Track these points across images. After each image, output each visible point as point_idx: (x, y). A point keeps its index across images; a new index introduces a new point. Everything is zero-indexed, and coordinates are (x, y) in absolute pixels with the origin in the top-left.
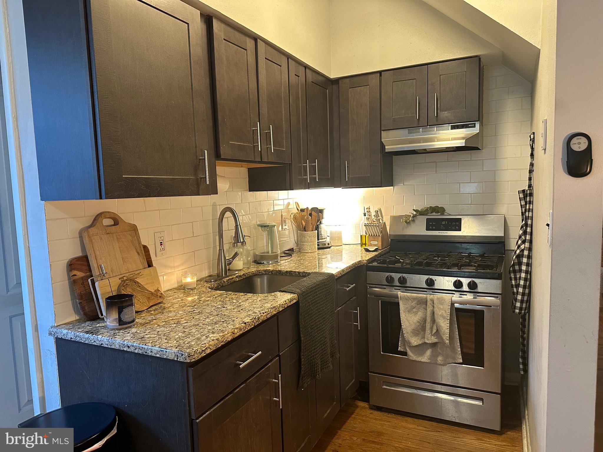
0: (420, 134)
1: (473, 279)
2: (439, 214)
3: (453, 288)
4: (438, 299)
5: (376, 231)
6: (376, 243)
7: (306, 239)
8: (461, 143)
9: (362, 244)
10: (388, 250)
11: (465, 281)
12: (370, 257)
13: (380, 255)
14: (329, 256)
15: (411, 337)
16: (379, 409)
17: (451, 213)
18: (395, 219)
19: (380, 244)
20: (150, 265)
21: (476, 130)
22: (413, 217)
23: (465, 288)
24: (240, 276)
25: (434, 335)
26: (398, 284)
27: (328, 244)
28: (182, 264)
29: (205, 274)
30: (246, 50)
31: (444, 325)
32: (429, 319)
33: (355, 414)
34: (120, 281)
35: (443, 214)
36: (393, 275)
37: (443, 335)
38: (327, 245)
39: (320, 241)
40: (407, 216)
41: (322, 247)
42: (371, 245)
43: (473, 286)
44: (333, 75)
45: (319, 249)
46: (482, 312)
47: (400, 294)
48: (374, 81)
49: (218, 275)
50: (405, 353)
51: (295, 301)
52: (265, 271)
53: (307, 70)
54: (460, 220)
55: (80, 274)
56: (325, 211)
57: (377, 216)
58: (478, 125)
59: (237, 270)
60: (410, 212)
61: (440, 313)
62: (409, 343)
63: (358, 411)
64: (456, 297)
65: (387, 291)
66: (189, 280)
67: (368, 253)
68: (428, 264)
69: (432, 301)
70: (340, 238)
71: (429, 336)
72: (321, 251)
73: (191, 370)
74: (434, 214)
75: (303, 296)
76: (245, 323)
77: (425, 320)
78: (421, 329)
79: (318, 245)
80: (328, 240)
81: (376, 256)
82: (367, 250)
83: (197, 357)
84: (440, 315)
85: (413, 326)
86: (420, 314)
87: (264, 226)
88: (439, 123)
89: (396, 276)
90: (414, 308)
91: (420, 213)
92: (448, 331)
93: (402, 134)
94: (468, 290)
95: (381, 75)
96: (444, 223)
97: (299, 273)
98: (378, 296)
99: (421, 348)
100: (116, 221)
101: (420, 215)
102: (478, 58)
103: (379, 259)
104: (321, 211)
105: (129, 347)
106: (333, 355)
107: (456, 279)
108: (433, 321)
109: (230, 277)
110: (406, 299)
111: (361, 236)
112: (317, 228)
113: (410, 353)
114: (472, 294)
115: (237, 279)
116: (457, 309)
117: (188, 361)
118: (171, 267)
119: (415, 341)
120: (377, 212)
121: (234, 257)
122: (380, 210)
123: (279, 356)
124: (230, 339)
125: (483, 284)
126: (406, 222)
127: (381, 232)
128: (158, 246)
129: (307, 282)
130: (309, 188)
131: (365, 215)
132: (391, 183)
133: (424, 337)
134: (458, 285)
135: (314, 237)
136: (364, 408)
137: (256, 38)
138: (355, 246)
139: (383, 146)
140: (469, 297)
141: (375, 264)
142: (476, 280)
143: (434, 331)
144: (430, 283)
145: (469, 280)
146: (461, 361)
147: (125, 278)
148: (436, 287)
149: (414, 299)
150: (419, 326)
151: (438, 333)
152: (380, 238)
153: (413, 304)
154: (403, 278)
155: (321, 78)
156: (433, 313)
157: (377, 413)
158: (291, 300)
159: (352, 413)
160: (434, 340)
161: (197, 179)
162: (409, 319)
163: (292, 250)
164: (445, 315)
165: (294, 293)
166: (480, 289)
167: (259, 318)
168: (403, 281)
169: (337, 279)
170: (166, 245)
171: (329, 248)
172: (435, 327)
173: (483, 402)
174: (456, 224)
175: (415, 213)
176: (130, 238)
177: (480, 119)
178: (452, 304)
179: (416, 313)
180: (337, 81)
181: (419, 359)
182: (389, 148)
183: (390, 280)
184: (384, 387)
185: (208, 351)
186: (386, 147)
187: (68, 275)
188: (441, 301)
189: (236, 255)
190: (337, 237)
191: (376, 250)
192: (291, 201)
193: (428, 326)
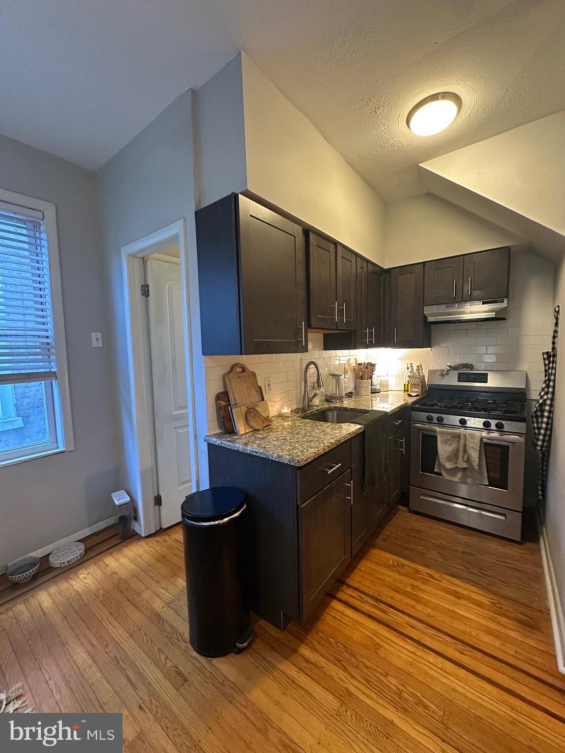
0: (455, 308)
1: (501, 421)
2: (469, 369)
3: (483, 427)
4: (470, 434)
5: (417, 381)
6: (417, 390)
7: (362, 386)
8: (492, 315)
9: (405, 391)
10: (426, 396)
11: (493, 423)
12: (413, 400)
13: (420, 400)
14: (378, 399)
15: (446, 462)
16: (417, 513)
17: (479, 369)
18: (431, 372)
19: (420, 391)
20: (263, 400)
21: (504, 305)
22: (447, 371)
23: (493, 427)
24: (318, 410)
25: (465, 462)
26: (436, 422)
27: (379, 390)
28: (281, 400)
29: (294, 407)
30: (329, 252)
31: (475, 455)
32: (461, 449)
33: (398, 515)
34: (247, 409)
35: (472, 370)
36: (433, 415)
37: (474, 462)
38: (377, 391)
39: (373, 387)
40: (442, 371)
41: (374, 392)
42: (412, 392)
43: (499, 427)
44: (386, 267)
45: (371, 393)
46: (507, 448)
47: (438, 429)
48: (419, 269)
49: (303, 409)
50: (440, 474)
51: (362, 430)
52: (335, 407)
53: (369, 264)
54: (487, 374)
55: (223, 403)
56: (376, 366)
57: (418, 370)
58: (505, 301)
59: (315, 406)
60: (445, 367)
61: (471, 446)
62: (444, 466)
63: (400, 512)
64: (484, 434)
65: (427, 426)
66: (286, 410)
67: (411, 397)
68: (461, 408)
69: (465, 436)
70: (387, 386)
71: (461, 462)
72: (373, 394)
73: (298, 472)
74: (465, 369)
75: (367, 427)
76: (331, 443)
77: (458, 450)
78: (454, 456)
79: (371, 390)
80: (378, 387)
81: (418, 400)
82: (410, 395)
83: (303, 463)
84: (471, 447)
85: (448, 455)
86: (454, 445)
87: (333, 375)
88: (471, 299)
89: (435, 416)
90: (449, 440)
91: (453, 368)
92: (477, 460)
93: (442, 308)
94: (495, 429)
95: (424, 265)
96: (472, 376)
97: (361, 410)
98: (419, 429)
99: (454, 471)
100: (244, 369)
101: (453, 370)
102: (508, 248)
103: (420, 402)
104: (374, 365)
105: (257, 453)
106: (386, 471)
107: (485, 420)
108: (465, 451)
109: (312, 411)
110: (443, 434)
111: (405, 385)
112: (371, 378)
113: (444, 473)
114: (499, 432)
115: (316, 412)
116: (486, 444)
117: (298, 465)
118: (274, 402)
119: (449, 465)
120: (418, 367)
121: (314, 397)
122: (421, 365)
123: (350, 468)
124: (322, 453)
125: (507, 425)
126: (441, 375)
127: (421, 382)
128: (267, 388)
129: (369, 417)
130: (367, 348)
131: (408, 369)
132: (429, 345)
133: (456, 463)
134: (487, 425)
135: (369, 384)
136: (404, 511)
137: (336, 243)
138: (399, 392)
139: (425, 318)
140: (496, 435)
141: (417, 406)
142: (503, 422)
143: (466, 459)
144: (463, 422)
145: (496, 421)
146: (487, 483)
147: (249, 407)
148: (468, 425)
149: (449, 434)
150: (452, 454)
151: (468, 461)
152: (420, 386)
153: (449, 437)
154: (441, 417)
155: (377, 269)
156: (465, 445)
157: (415, 516)
158: (360, 429)
159: (395, 514)
160: (465, 465)
161: (297, 341)
162: (444, 448)
163: (351, 393)
164: (475, 447)
165: (362, 425)
166: (505, 429)
167: (340, 440)
168: (440, 420)
169: (390, 416)
170: (272, 386)
171: (379, 392)
172: (466, 456)
173: (505, 518)
174: (483, 378)
175: (448, 368)
176: (252, 381)
177: (507, 297)
178: (482, 439)
179: (450, 444)
180: (389, 270)
181: (452, 479)
182: (430, 319)
183: (430, 419)
184: (421, 497)
185: (310, 460)
186: (428, 318)
187: (216, 403)
188: (472, 436)
189: (315, 395)
190: (385, 385)
191: (417, 396)
192: (351, 357)
193: (461, 455)
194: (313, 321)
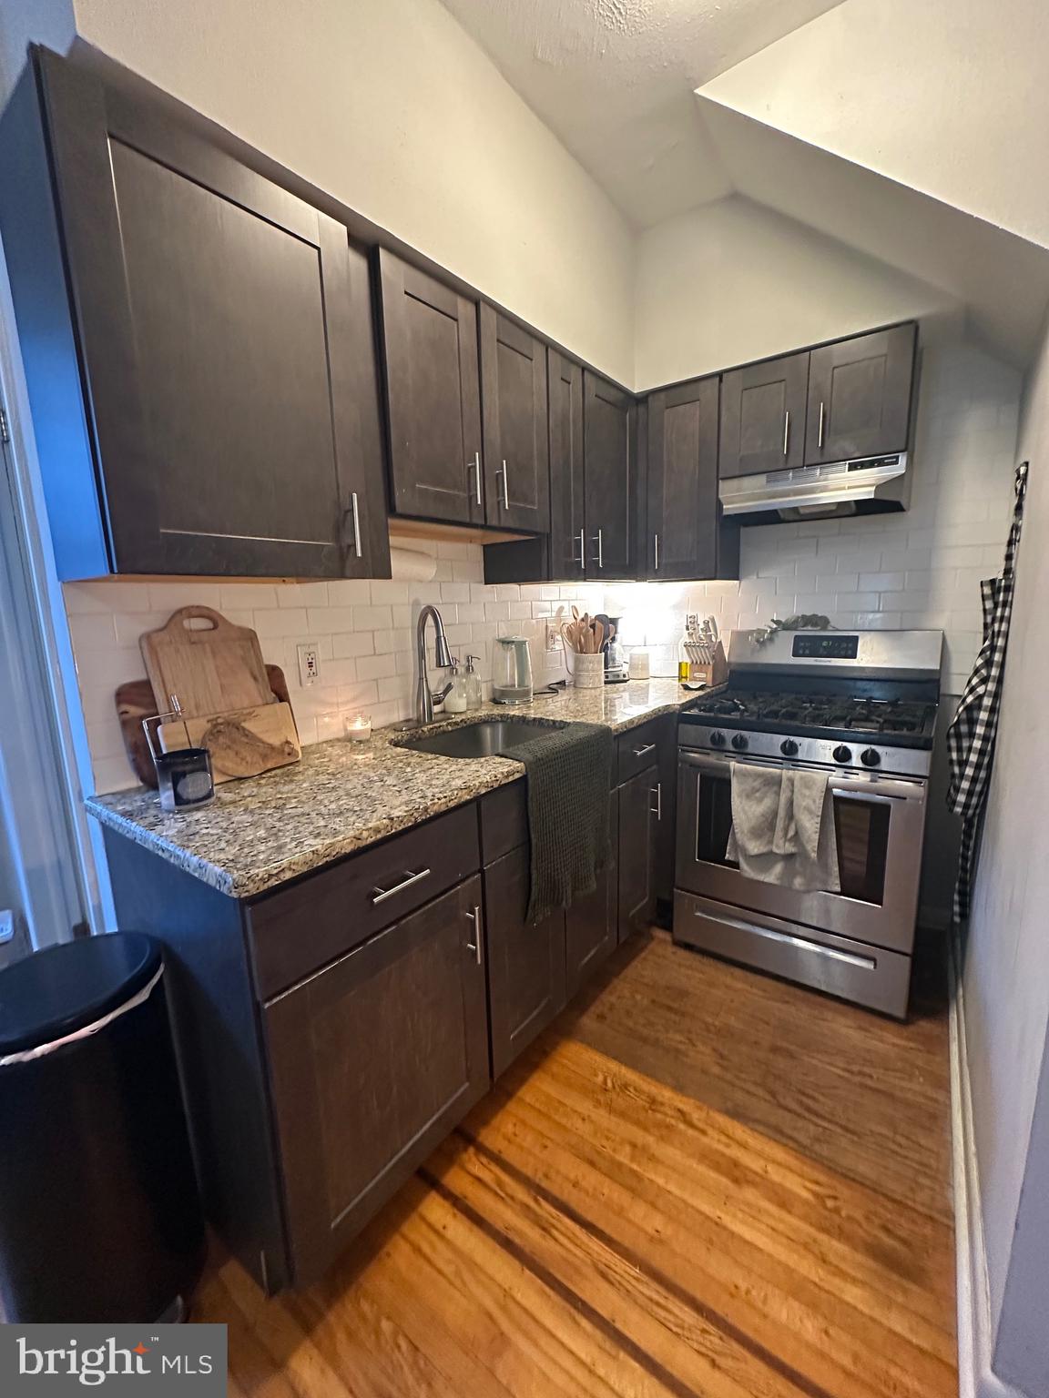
0: (789, 482)
1: (874, 747)
2: (819, 628)
3: (833, 761)
4: (802, 778)
5: (705, 655)
6: (703, 675)
7: (585, 666)
8: (867, 493)
9: (680, 678)
10: (724, 689)
11: (856, 749)
12: (688, 699)
13: (708, 696)
14: (626, 695)
15: (749, 839)
16: (688, 947)
17: (840, 625)
18: (740, 637)
19: (710, 676)
20: (282, 699)
21: (900, 469)
22: (771, 632)
23: (856, 761)
24: (456, 723)
25: (790, 840)
26: (732, 748)
27: (624, 676)
28: (354, 699)
29: (398, 716)
30: (456, 320)
31: (810, 825)
32: (782, 813)
33: (647, 951)
34: (208, 725)
35: (824, 628)
36: (724, 732)
37: (807, 842)
38: (621, 678)
39: (610, 670)
40: (760, 632)
41: (614, 680)
42: (695, 679)
43: (870, 760)
44: (637, 388)
45: (606, 683)
46: (885, 809)
47: (733, 765)
48: (710, 390)
49: (418, 721)
50: (735, 865)
51: (517, 776)
52: (502, 716)
53: (586, 373)
54: (856, 638)
55: (134, 711)
56: (620, 623)
57: (706, 629)
58: (903, 459)
59: (453, 713)
60: (766, 625)
61: (804, 804)
62: (744, 851)
63: (652, 945)
64: (836, 777)
65: (712, 759)
66: (358, 726)
67: (686, 692)
68: (792, 716)
69: (791, 781)
70: (645, 667)
71: (781, 842)
72: (609, 686)
74: (809, 628)
75: (535, 766)
77: (775, 814)
78: (766, 827)
79: (607, 677)
80: (625, 669)
81: (700, 697)
82: (686, 688)
84: (805, 808)
85: (753, 822)
86: (768, 802)
87: (505, 642)
88: (827, 461)
89: (729, 734)
90: (758, 791)
91: (785, 626)
92: (816, 837)
93: (756, 484)
94: (861, 765)
95: (721, 381)
96: (825, 644)
97: (554, 722)
98: (694, 765)
99: (766, 859)
100: (215, 623)
101: (784, 629)
102: (913, 325)
103: (704, 702)
104: (614, 621)
106: (600, 864)
107: (838, 744)
108: (790, 816)
109: (437, 725)
110: (744, 775)
111: (680, 664)
112: (605, 648)
113: (743, 865)
114: (869, 774)
115: (450, 728)
116: (838, 799)
117: (235, 895)
118: (332, 705)
119: (754, 847)
120: (706, 623)
121: (446, 691)
122: (713, 620)
123: (481, 871)
124: (348, 849)
125: (890, 757)
126: (758, 641)
127: (713, 658)
128: (305, 669)
129: (555, 740)
130: (585, 580)
131: (688, 629)
132: (737, 578)
133: (771, 842)
134: (842, 756)
135: (599, 662)
136: (663, 941)
137: (476, 300)
138: (670, 680)
139: (719, 504)
140: (862, 778)
141: (694, 712)
142: (879, 749)
143: (791, 833)
144: (790, 749)
145: (865, 747)
146: (838, 889)
147: (220, 720)
148: (800, 756)
149: (759, 775)
150: (764, 822)
151: (796, 838)
152: (711, 667)
153: (757, 784)
154: (742, 737)
156: (791, 803)
157: (683, 954)
159: (642, 949)
160: (790, 848)
161: (341, 548)
162: (746, 808)
163: (562, 683)
164: (813, 807)
165: (520, 761)
166: (884, 765)
168: (740, 744)
169: (616, 737)
171: (625, 681)
172: (793, 827)
173: (875, 965)
174: (848, 647)
175: (775, 626)
176: (240, 652)
177: (907, 448)
178: (829, 789)
179: (760, 800)
180: (644, 399)
181: (761, 878)
182: (729, 508)
183: (718, 742)
184: (698, 914)
186: (724, 507)
187: (118, 710)
188: (808, 784)
189: (449, 688)
190: (640, 665)
191: (701, 688)
192: (565, 604)
193: (780, 824)
194: (402, 498)
